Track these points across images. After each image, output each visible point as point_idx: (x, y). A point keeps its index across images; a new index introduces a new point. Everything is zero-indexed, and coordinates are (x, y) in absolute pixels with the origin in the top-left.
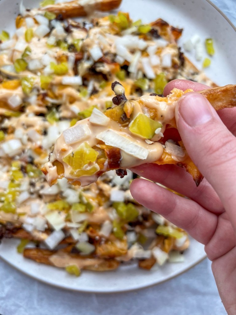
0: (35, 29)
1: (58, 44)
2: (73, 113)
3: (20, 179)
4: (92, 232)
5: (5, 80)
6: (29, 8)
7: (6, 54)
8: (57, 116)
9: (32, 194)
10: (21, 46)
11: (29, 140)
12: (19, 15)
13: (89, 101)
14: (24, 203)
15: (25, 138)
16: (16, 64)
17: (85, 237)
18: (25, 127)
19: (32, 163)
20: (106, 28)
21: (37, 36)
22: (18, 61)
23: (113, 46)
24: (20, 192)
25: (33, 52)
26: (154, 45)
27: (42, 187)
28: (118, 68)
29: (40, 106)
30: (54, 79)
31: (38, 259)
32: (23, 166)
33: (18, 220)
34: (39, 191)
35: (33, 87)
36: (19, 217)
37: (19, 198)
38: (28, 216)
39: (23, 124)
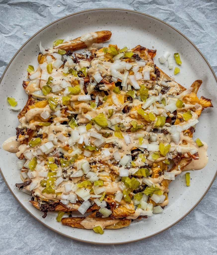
0: (53, 62)
1: (70, 71)
2: (87, 119)
3: (55, 169)
4: (108, 199)
5: (36, 101)
6: (47, 49)
7: (35, 83)
8: (76, 122)
9: (64, 178)
10: (45, 76)
11: (59, 141)
12: (40, 53)
13: (97, 110)
14: (60, 185)
15: (56, 140)
16: (43, 90)
17: (104, 204)
18: (55, 133)
19: (62, 157)
20: (103, 57)
21: (55, 68)
22: (44, 87)
23: (109, 70)
24: (57, 178)
25: (54, 80)
26: (137, 65)
27: (72, 173)
28: (114, 85)
29: (63, 117)
30: (71, 97)
31: (72, 224)
32: (56, 160)
33: (56, 198)
34: (70, 176)
35: (57, 104)
36: (57, 196)
37: (56, 182)
38: (63, 194)
39: (53, 131)
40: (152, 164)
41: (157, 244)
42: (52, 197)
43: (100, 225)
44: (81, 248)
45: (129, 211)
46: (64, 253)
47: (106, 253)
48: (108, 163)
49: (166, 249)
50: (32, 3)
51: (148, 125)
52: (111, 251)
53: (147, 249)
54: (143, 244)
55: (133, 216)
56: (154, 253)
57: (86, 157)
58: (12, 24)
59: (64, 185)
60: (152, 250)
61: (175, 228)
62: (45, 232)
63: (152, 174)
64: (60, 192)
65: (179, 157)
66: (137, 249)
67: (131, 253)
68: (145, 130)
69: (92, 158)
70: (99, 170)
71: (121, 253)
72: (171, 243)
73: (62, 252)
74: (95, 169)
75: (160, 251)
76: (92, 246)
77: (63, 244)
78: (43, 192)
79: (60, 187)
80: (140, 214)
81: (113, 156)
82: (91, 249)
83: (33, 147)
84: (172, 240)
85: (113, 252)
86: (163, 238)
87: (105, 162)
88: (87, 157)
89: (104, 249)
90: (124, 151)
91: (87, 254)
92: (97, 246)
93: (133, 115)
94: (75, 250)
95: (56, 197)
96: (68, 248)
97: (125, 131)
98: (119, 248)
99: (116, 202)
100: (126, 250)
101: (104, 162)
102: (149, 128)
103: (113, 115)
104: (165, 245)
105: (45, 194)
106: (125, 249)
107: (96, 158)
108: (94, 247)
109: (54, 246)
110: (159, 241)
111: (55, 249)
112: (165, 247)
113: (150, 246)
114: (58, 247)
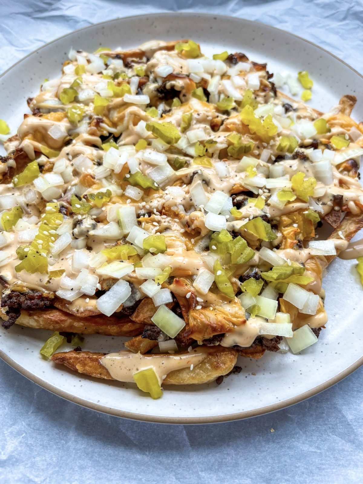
3: (58, 222)
4: (177, 282)
5: (45, 114)
6: (80, 50)
9: (75, 238)
13: (161, 121)
14: (61, 255)
15: (69, 171)
18: (70, 157)
22: (65, 91)
23: (185, 68)
24: (57, 237)
29: (93, 134)
30: (112, 101)
31: (79, 362)
32: (63, 206)
33: (48, 285)
34: (88, 231)
35: (84, 115)
36: (51, 279)
37: (54, 245)
38: (66, 275)
39: (68, 154)
40: (280, 216)
41: (312, 449)
42: (39, 281)
43: (152, 367)
44: (96, 450)
45: (230, 317)
46: (43, 460)
47: (166, 471)
48: (179, 210)
49: (339, 465)
50: (68, 17)
51: (264, 148)
52: (179, 465)
53: (285, 461)
54: (271, 445)
55: (240, 334)
56: (305, 476)
57: (129, 201)
58: (32, 38)
59: (73, 256)
60: (298, 467)
61: (356, 402)
62: (5, 396)
63: (281, 242)
64: (59, 269)
65: (337, 208)
66: (256, 460)
67: (240, 474)
68: (258, 157)
69: (144, 203)
70: (157, 228)
71: (211, 469)
72: (349, 444)
73: (38, 459)
74: (149, 225)
75: (324, 469)
76: (127, 445)
77: (48, 435)
78: (18, 269)
79: (62, 259)
80: (260, 331)
81: (191, 200)
82: (125, 455)
83: (20, 189)
84: (353, 436)
85: (187, 466)
86: (326, 430)
87: (172, 208)
88: (133, 201)
89: (161, 459)
90: (214, 189)
91: (111, 469)
92: (141, 449)
93: (232, 125)
94: (78, 455)
95: (49, 282)
96: (59, 448)
97: (216, 155)
98: (204, 454)
99: (196, 294)
100: (224, 460)
101: (170, 208)
102: (266, 153)
103: (191, 127)
104: (334, 450)
105: (22, 273)
106: (222, 460)
107: (152, 203)
108: (134, 450)
109: (20, 438)
110: (315, 438)
111: (21, 446)
112: (337, 459)
113: (291, 453)
114: (30, 441)
